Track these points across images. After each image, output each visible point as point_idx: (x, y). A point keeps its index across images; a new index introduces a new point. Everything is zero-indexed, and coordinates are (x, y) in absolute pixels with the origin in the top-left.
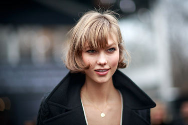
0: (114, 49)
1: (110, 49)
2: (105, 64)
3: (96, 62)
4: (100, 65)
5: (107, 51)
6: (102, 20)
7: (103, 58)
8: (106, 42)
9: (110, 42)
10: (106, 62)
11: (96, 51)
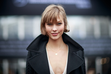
0: (61, 24)
1: (58, 24)
2: (56, 31)
3: (52, 30)
4: (53, 31)
6: (56, 9)
7: (55, 28)
8: (56, 20)
9: (58, 20)
10: (57, 30)
11: (52, 24)
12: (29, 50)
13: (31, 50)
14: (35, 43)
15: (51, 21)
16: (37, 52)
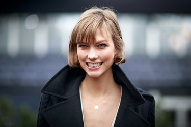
0: (105, 45)
1: (100, 45)
3: (87, 56)
4: (90, 59)
5: (98, 46)
7: (93, 53)
8: (94, 38)
9: (99, 38)
11: (87, 46)
12: (46, 92)
13: (50, 93)
14: (58, 79)
15: (84, 40)
16: (63, 97)
